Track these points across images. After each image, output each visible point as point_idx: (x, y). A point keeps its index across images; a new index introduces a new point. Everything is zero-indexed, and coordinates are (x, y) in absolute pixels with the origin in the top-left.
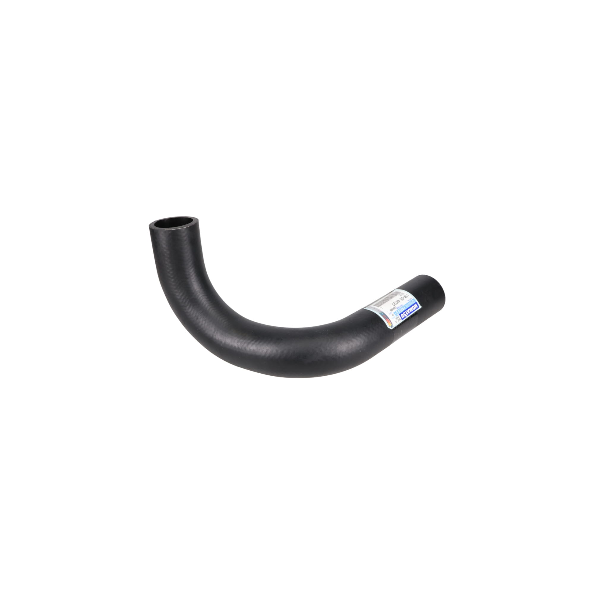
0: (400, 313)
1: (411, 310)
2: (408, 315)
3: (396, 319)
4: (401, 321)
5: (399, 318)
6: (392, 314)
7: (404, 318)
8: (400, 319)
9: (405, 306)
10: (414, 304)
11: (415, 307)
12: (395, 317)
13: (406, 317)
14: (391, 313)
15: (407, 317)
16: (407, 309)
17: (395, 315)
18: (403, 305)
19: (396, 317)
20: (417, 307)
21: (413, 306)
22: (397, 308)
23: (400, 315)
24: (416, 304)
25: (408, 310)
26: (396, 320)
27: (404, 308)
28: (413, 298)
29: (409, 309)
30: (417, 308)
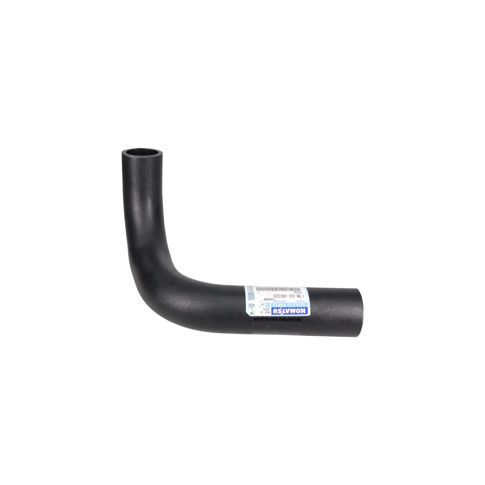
0: (274, 307)
1: (293, 311)
2: (283, 314)
3: (264, 309)
4: (270, 315)
5: (268, 311)
6: (262, 303)
7: (275, 314)
8: (269, 313)
9: (287, 304)
10: (303, 308)
11: (301, 311)
12: (263, 307)
13: (280, 314)
14: (262, 301)
15: (282, 315)
16: (287, 308)
17: (266, 306)
18: (286, 302)
19: (265, 308)
20: (305, 312)
21: (298, 309)
22: (275, 301)
23: (273, 309)
24: (304, 309)
25: (289, 309)
26: (262, 310)
27: (285, 305)
28: (306, 302)
29: (291, 309)
30: (303, 314)
